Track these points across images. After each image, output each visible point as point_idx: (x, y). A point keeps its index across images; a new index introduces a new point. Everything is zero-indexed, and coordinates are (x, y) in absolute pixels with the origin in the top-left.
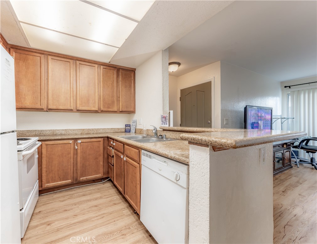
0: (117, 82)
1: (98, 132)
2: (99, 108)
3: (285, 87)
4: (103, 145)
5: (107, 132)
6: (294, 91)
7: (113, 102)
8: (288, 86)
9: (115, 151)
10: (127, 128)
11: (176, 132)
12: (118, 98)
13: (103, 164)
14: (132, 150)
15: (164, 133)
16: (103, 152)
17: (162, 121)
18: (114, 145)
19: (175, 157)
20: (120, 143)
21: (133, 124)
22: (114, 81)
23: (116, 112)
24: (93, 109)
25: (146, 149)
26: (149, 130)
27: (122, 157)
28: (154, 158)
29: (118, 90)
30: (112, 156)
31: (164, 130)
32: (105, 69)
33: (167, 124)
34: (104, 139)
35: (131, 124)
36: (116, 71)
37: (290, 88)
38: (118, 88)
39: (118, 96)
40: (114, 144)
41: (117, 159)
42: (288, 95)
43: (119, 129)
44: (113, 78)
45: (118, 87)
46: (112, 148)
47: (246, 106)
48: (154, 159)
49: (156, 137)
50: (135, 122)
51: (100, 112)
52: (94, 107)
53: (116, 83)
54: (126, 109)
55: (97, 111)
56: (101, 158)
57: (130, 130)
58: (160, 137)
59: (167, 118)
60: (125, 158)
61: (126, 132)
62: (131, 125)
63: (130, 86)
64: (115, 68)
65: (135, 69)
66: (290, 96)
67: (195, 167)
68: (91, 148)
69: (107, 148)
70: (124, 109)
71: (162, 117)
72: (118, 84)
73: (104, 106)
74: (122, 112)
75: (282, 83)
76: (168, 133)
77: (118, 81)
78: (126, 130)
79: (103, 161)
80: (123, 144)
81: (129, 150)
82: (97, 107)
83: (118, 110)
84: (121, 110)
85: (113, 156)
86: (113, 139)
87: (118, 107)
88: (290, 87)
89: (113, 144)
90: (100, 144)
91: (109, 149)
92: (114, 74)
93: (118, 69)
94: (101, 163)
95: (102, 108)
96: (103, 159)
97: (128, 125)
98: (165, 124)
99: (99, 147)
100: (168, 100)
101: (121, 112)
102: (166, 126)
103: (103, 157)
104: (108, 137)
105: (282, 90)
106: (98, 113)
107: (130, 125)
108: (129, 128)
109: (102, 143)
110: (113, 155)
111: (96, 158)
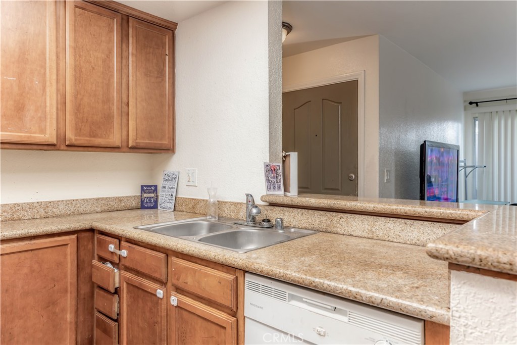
0: (122, 56)
1: (50, 214)
2: (61, 137)
3: (471, 103)
4: (74, 257)
5: (81, 210)
6: (485, 113)
7: (108, 118)
8: (474, 103)
9: (128, 275)
10: (145, 195)
11: (310, 212)
12: (125, 107)
13: (74, 320)
14: (207, 275)
15: (275, 215)
16: (74, 280)
17: (268, 180)
18: (120, 257)
19: (384, 300)
20: (149, 251)
21: (168, 184)
22: (110, 51)
23: (117, 150)
24: (39, 137)
25: (268, 274)
26: (225, 202)
27: (160, 293)
28: (292, 297)
29: (124, 81)
30: (113, 291)
31: (272, 204)
32: (83, 9)
33: (279, 188)
34: (78, 238)
35: (160, 184)
36: (120, 21)
37: (477, 105)
38: (124, 77)
39: (125, 100)
40: (124, 253)
41: (134, 299)
42: (475, 119)
43: (120, 199)
44: (110, 41)
45: (124, 71)
46: (109, 265)
47: (425, 142)
48: (294, 303)
49: (250, 223)
50: (173, 178)
51: (63, 147)
52: (43, 131)
53: (120, 59)
54: (147, 141)
55: (54, 145)
56: (69, 302)
57: (156, 202)
58: (265, 224)
59: (280, 171)
60: (173, 298)
61: (143, 207)
62: (159, 188)
63: (161, 73)
64: (116, 11)
65: (176, 24)
66: (477, 123)
67: (471, 333)
68: (32, 271)
69: (92, 266)
70: (143, 142)
71: (268, 168)
72: (124, 61)
73: (78, 131)
74: (135, 149)
75: (465, 94)
76: (286, 214)
77: (125, 54)
78: (142, 202)
79: (74, 308)
80: (162, 256)
81: (191, 275)
82: (55, 133)
83: (125, 144)
84: (134, 144)
85: (117, 291)
86: (119, 238)
87: (125, 133)
88: (477, 103)
89: (118, 252)
90: (65, 255)
91: (98, 268)
92: (111, 31)
93: (125, 18)
94: (69, 316)
95: (71, 136)
96: (74, 302)
97: (151, 186)
98: (274, 188)
99: (60, 264)
100: (281, 123)
101: (131, 150)
102: (279, 194)
103: (74, 294)
104: (92, 230)
105: (465, 109)
106: (59, 150)
107: (156, 186)
108: (152, 195)
109: (70, 251)
110: (117, 285)
111: (51, 303)
